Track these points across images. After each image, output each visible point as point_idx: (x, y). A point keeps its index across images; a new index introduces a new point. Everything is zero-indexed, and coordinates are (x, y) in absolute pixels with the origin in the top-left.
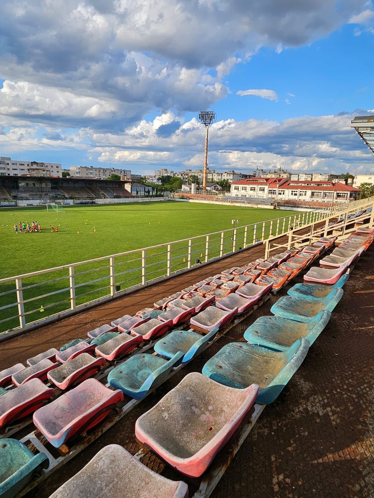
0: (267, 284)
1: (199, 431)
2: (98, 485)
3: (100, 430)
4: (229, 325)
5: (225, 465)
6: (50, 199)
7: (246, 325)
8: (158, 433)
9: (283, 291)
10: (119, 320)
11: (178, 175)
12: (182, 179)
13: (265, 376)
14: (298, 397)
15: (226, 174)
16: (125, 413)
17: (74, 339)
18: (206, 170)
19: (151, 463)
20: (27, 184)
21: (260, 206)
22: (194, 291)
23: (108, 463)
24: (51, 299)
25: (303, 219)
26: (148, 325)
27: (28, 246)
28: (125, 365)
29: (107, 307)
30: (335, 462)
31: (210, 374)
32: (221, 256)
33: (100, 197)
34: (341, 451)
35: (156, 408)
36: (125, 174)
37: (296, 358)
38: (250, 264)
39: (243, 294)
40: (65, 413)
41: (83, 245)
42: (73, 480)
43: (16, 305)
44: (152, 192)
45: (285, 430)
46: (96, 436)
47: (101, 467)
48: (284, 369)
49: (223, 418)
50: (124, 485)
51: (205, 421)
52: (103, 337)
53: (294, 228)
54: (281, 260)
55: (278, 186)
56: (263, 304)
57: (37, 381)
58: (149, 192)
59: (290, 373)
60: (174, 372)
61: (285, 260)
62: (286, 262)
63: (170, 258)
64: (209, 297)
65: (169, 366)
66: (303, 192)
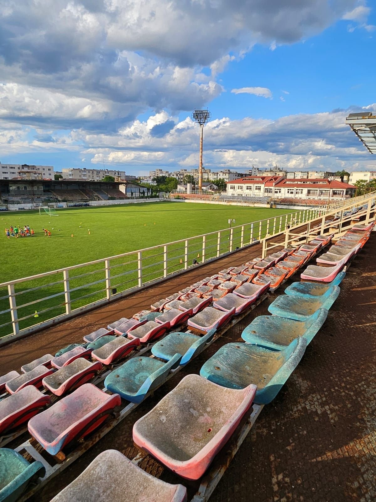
0: (264, 283)
1: (198, 433)
2: (95, 491)
3: (98, 435)
4: (227, 326)
5: (224, 466)
6: (43, 202)
7: (244, 325)
8: (156, 437)
9: (280, 291)
10: (116, 323)
11: (173, 175)
12: (178, 179)
13: (264, 376)
14: (296, 396)
15: (221, 174)
16: (122, 417)
17: (70, 344)
18: (201, 170)
19: (149, 467)
20: (18, 188)
21: (256, 205)
22: (191, 292)
23: (106, 469)
24: (45, 304)
25: (300, 218)
26: (145, 327)
27: (20, 251)
28: (122, 369)
29: (103, 310)
30: (334, 460)
31: (208, 375)
32: (218, 256)
33: (94, 199)
34: (340, 449)
35: (154, 411)
36: (119, 176)
37: (293, 358)
38: (247, 263)
39: (240, 293)
40: (61, 420)
41: (78, 248)
42: (70, 487)
43: (9, 311)
44: (148, 193)
45: (284, 429)
46: (93, 442)
47: (98, 473)
48: (282, 369)
50: (122, 490)
51: (203, 423)
52: (99, 341)
53: (291, 226)
54: (278, 258)
55: (274, 185)
56: (260, 304)
57: (32, 388)
58: (144, 193)
59: (287, 372)
60: (172, 374)
61: (282, 259)
62: (283, 260)
63: (167, 259)
64: (206, 298)
65: (166, 368)
66: (299, 190)
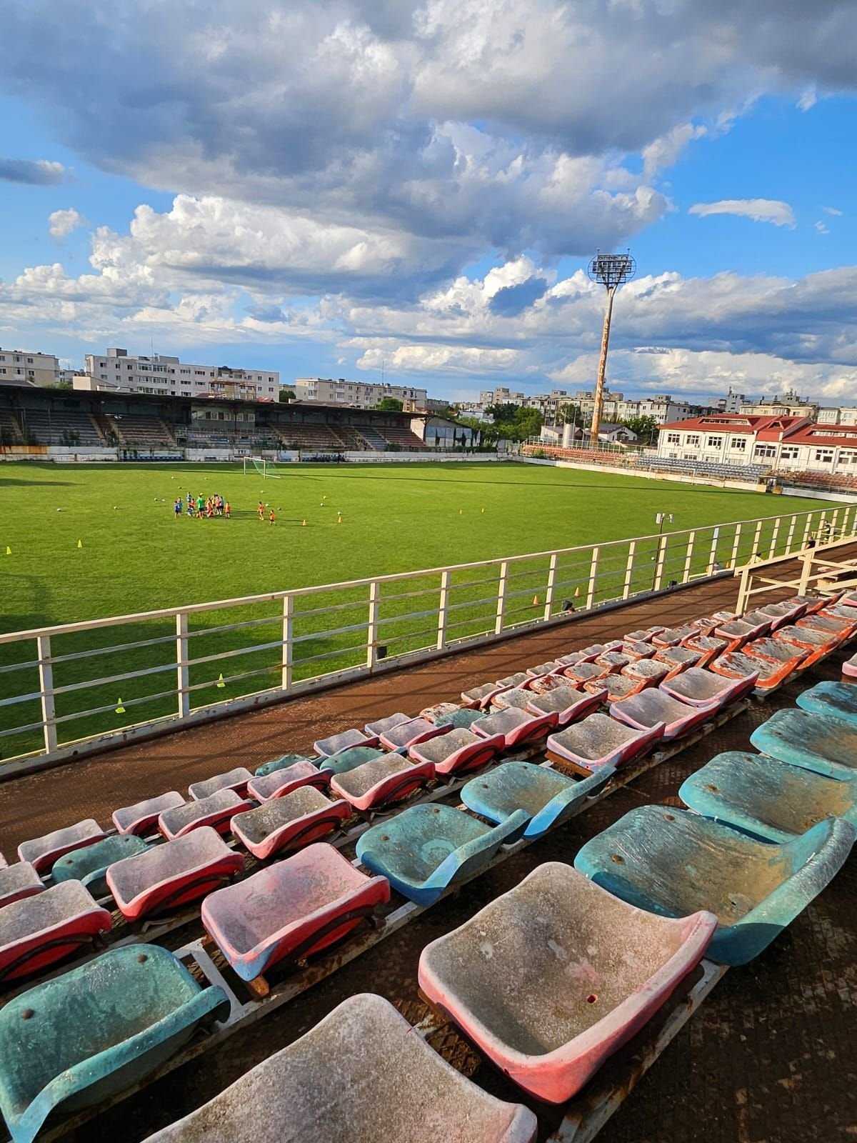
0: (740, 674)
1: (563, 999)
2: (335, 1075)
3: (336, 957)
5: (622, 1088)
6: (252, 447)
7: (683, 769)
8: (468, 987)
9: (783, 696)
10: (383, 722)
11: (533, 403)
12: (543, 412)
13: (731, 896)
14: (813, 961)
15: (648, 405)
16: (390, 929)
17: (285, 753)
18: (601, 395)
19: (448, 1050)
20: (208, 415)
21: (729, 484)
22: (556, 673)
23: (359, 1033)
24: (240, 662)
25: (845, 522)
26: (448, 740)
27: (200, 547)
28: (395, 824)
29: (355, 690)
31: (595, 871)
32: (625, 597)
33: (354, 447)
35: (466, 929)
36: (413, 398)
37: (816, 865)
38: (698, 622)
39: (676, 691)
40: (266, 910)
41: (313, 551)
43: (174, 667)
44: (472, 441)
45: (776, 1035)
46: (327, 970)
47: (344, 1039)
48: (785, 887)
49: (621, 980)
50: (392, 1087)
51: (578, 980)
52: (347, 756)
53: (817, 542)
54: (780, 618)
55: (781, 438)
56: (727, 723)
57: (210, 833)
58: (463, 440)
59: (798, 899)
60: (503, 855)
61: (790, 621)
62: (794, 625)
63: (505, 592)
64: (592, 693)
65: (494, 839)
66: (849, 453)
